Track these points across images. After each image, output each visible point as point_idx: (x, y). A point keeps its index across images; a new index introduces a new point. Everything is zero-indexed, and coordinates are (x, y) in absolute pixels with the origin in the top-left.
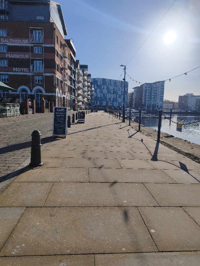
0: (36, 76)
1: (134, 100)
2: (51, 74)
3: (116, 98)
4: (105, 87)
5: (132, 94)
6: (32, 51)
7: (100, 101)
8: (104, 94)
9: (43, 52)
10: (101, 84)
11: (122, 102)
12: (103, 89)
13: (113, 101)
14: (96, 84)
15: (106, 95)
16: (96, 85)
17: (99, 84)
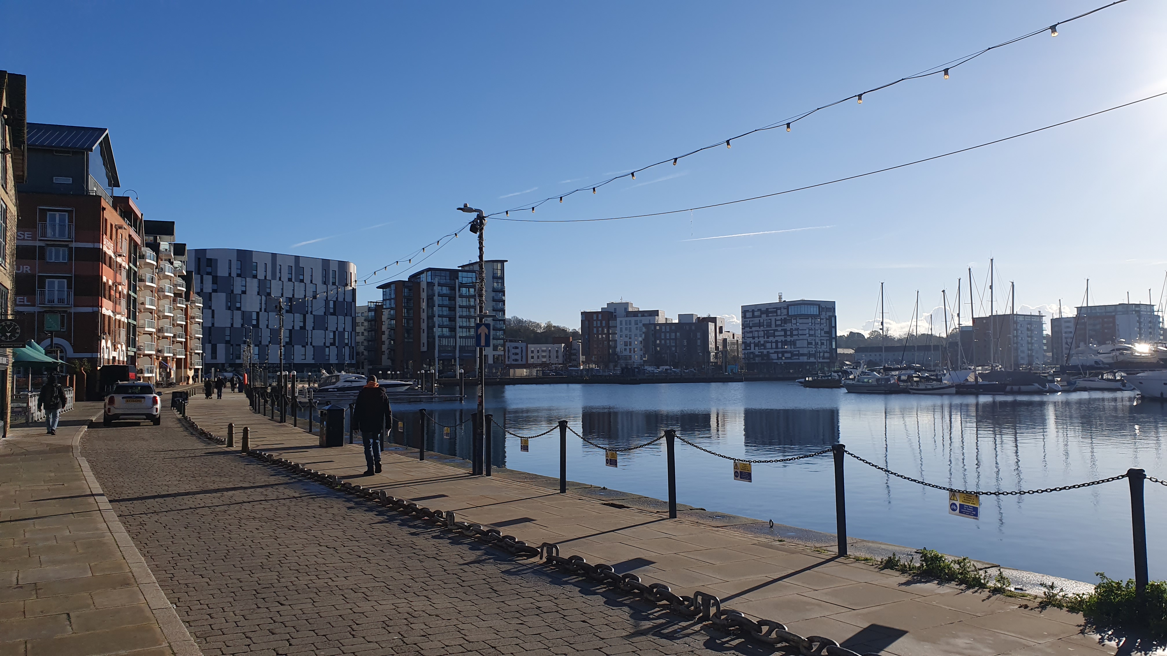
0: (47, 313)
1: (387, 333)
2: (89, 310)
3: (303, 328)
4: (252, 285)
5: (377, 309)
6: (42, 257)
7: (227, 342)
8: (246, 316)
9: (70, 259)
10: (234, 274)
11: (333, 344)
12: (244, 292)
13: (289, 344)
14: (208, 274)
15: (254, 316)
16: (208, 279)
17: (222, 271)
